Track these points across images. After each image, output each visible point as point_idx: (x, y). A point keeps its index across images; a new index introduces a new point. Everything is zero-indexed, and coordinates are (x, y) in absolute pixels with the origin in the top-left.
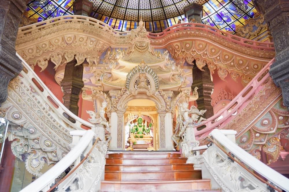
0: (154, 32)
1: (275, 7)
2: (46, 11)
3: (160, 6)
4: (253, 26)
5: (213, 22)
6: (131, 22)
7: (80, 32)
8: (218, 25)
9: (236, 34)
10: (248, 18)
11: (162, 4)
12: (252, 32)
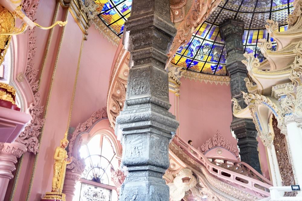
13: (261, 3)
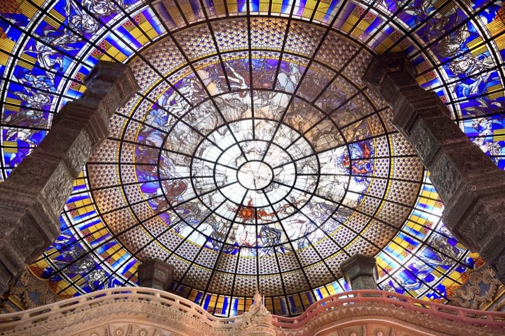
0: (290, 316)
1: (494, 234)
2: (89, 281)
3: (297, 266)
4: (479, 284)
5: (400, 285)
6: (245, 299)
7: (140, 319)
8: (411, 291)
9: (450, 303)
10: (465, 270)
11: (299, 261)
12: (480, 295)
13: (320, 83)
